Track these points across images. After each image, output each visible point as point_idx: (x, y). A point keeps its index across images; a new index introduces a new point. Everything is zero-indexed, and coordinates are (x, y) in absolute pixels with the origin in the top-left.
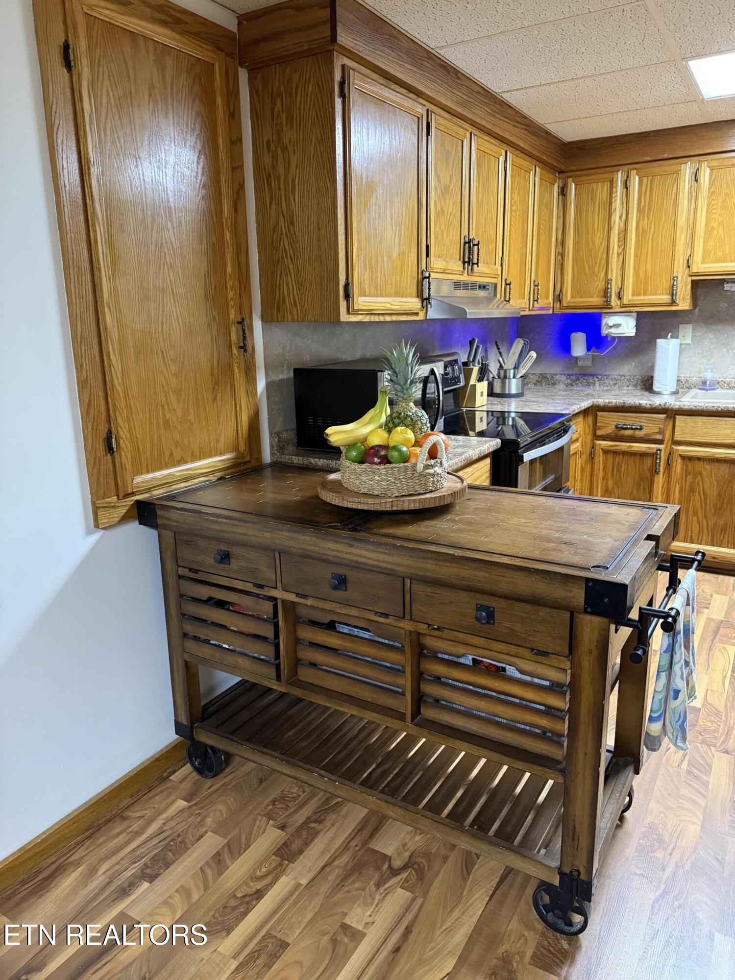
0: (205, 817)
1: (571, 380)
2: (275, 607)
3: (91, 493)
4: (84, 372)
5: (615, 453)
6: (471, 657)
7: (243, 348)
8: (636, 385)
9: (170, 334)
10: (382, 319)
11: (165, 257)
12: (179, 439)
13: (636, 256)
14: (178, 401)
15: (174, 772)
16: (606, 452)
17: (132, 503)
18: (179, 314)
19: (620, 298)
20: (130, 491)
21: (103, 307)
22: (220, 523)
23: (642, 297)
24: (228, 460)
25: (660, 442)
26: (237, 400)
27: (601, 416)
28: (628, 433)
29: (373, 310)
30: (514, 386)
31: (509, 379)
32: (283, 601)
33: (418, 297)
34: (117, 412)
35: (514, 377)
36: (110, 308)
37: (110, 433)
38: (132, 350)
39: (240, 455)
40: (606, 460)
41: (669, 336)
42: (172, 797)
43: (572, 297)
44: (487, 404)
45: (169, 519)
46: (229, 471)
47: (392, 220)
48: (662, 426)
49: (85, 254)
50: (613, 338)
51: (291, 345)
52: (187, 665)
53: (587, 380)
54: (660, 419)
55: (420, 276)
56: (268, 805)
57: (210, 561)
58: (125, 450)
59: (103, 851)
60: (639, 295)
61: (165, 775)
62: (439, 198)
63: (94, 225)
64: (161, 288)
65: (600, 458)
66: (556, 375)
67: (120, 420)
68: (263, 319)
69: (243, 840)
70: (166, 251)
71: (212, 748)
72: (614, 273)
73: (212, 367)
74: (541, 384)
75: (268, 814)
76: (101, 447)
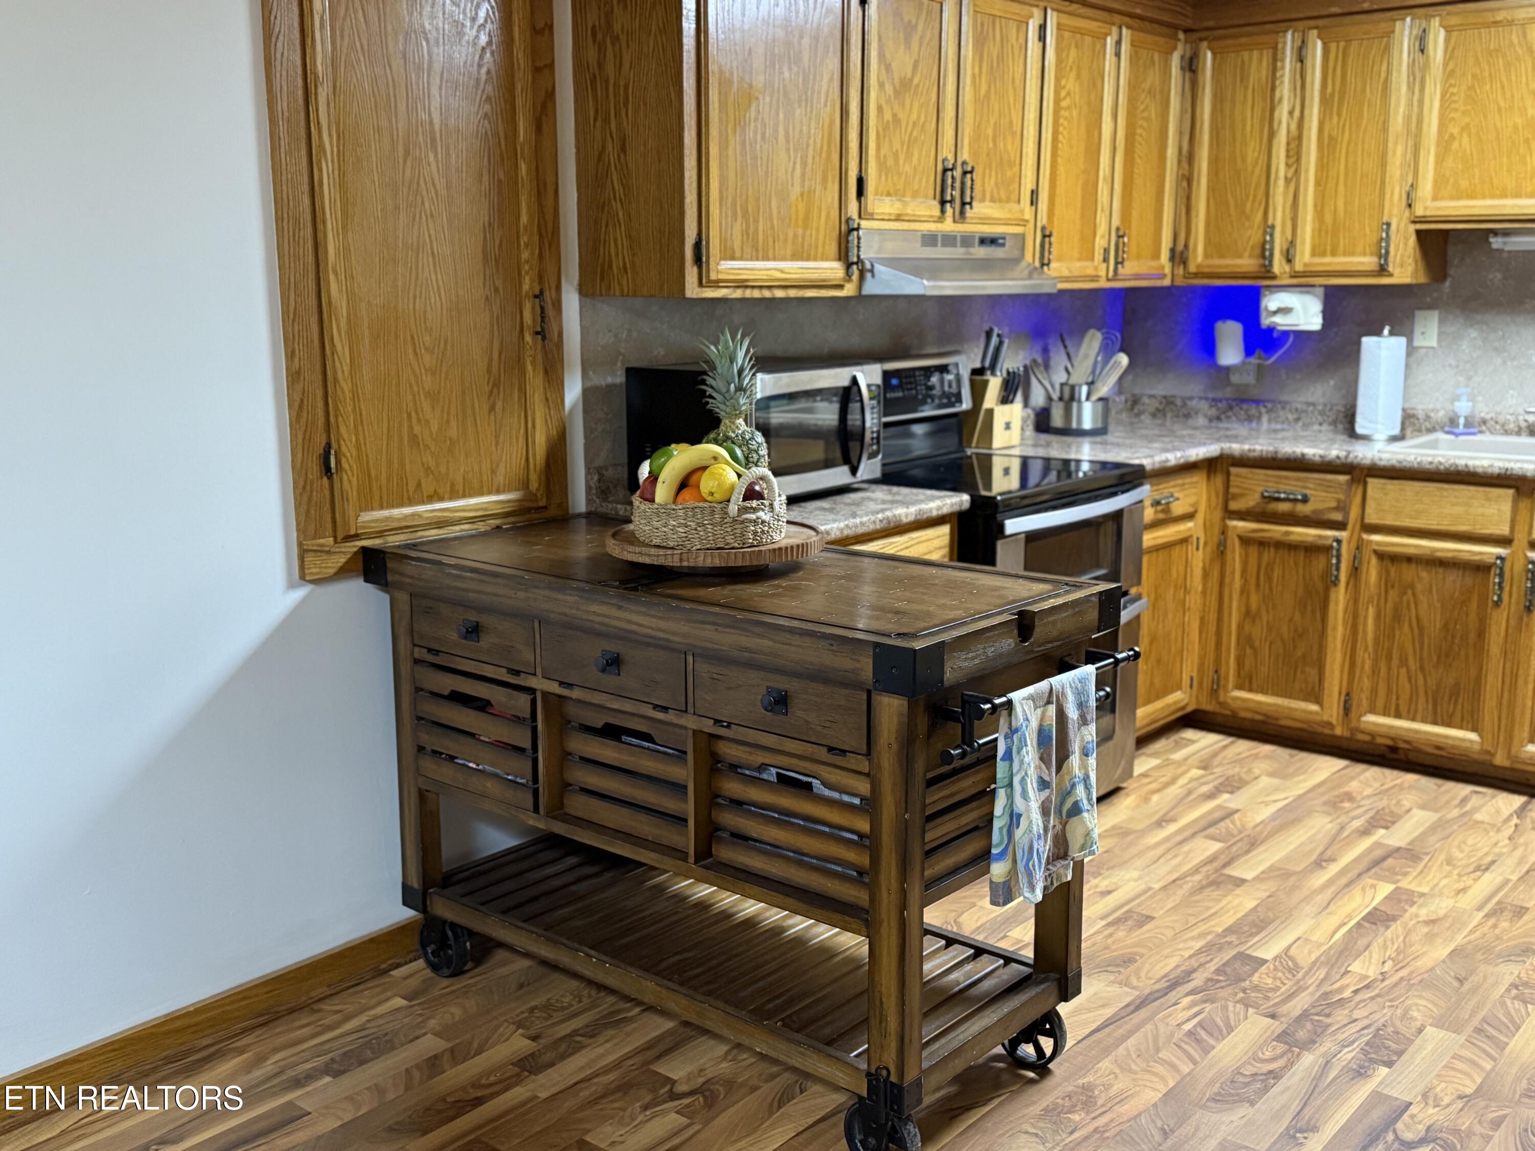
0: (428, 1018)
1: (1218, 409)
2: (534, 702)
3: (298, 530)
4: (296, 360)
5: (1263, 543)
6: (774, 771)
7: (541, 334)
8: (1334, 423)
9: (425, 311)
10: (767, 294)
11: (423, 203)
12: (432, 464)
13: (1318, 183)
14: (433, 408)
15: (398, 966)
16: (1245, 541)
17: (355, 549)
18: (441, 283)
19: (1289, 261)
20: (353, 532)
21: (327, 272)
22: (464, 578)
23: (1327, 260)
24: (509, 501)
25: (1340, 526)
26: (529, 413)
27: (1238, 476)
28: (1284, 507)
29: (747, 280)
30: (1087, 416)
31: (1079, 401)
32: (545, 694)
33: (840, 259)
34: (340, 419)
35: (1088, 399)
36: (336, 274)
37: (328, 446)
38: (366, 332)
39: (530, 496)
40: (1247, 555)
41: (1386, 331)
42: (389, 994)
43: (1206, 256)
44: (1021, 445)
45: (402, 574)
46: (511, 519)
47: (788, 142)
48: (1342, 496)
49: (306, 200)
50: (1286, 334)
51: (630, 331)
52: (422, 795)
53: (1246, 411)
54: (1339, 483)
55: (844, 227)
56: (523, 1012)
57: (454, 636)
58: (349, 472)
59: (281, 1040)
60: (1323, 254)
61: (383, 966)
62: (888, 101)
63: (319, 163)
64: (415, 247)
65: (1236, 553)
66: (1191, 398)
67: (343, 430)
68: (584, 291)
69: (475, 1045)
70: (425, 193)
71: (454, 926)
72: (1279, 214)
73: (491, 360)
74: (1164, 415)
75: (520, 1021)
76: (315, 467)
